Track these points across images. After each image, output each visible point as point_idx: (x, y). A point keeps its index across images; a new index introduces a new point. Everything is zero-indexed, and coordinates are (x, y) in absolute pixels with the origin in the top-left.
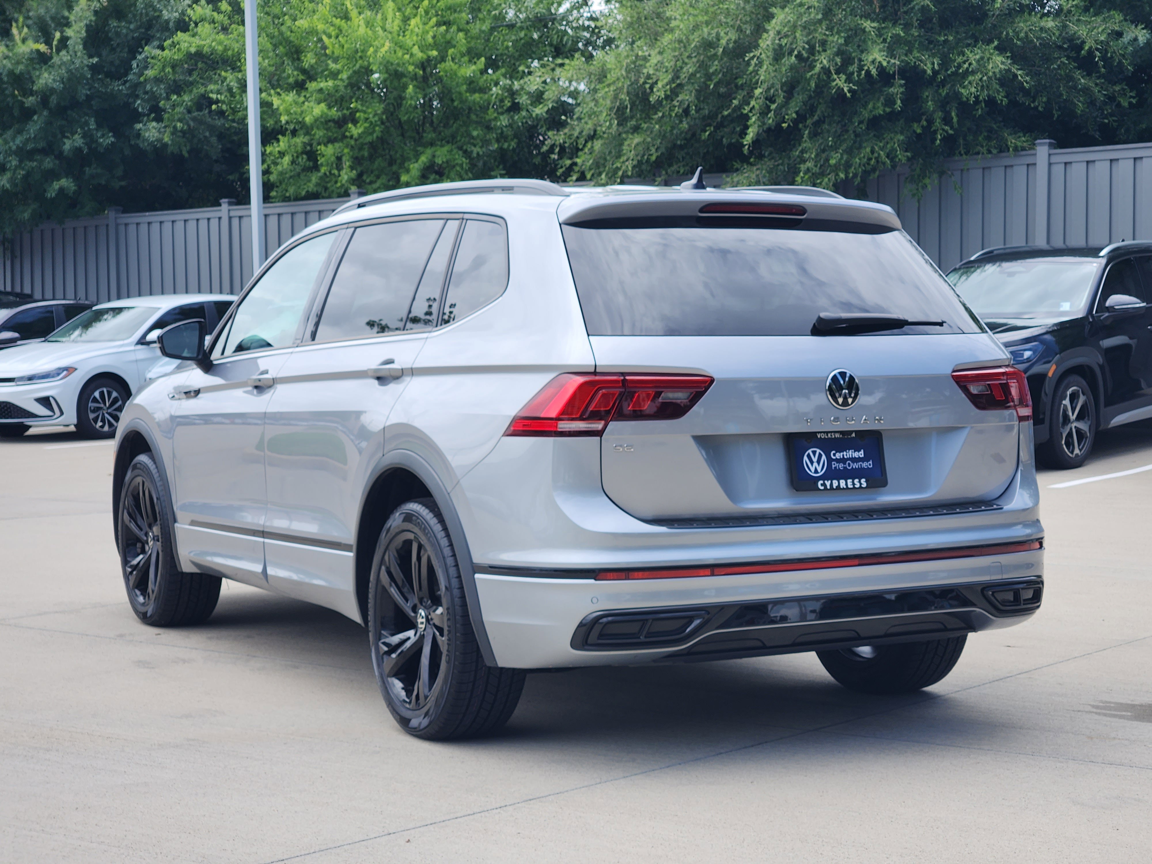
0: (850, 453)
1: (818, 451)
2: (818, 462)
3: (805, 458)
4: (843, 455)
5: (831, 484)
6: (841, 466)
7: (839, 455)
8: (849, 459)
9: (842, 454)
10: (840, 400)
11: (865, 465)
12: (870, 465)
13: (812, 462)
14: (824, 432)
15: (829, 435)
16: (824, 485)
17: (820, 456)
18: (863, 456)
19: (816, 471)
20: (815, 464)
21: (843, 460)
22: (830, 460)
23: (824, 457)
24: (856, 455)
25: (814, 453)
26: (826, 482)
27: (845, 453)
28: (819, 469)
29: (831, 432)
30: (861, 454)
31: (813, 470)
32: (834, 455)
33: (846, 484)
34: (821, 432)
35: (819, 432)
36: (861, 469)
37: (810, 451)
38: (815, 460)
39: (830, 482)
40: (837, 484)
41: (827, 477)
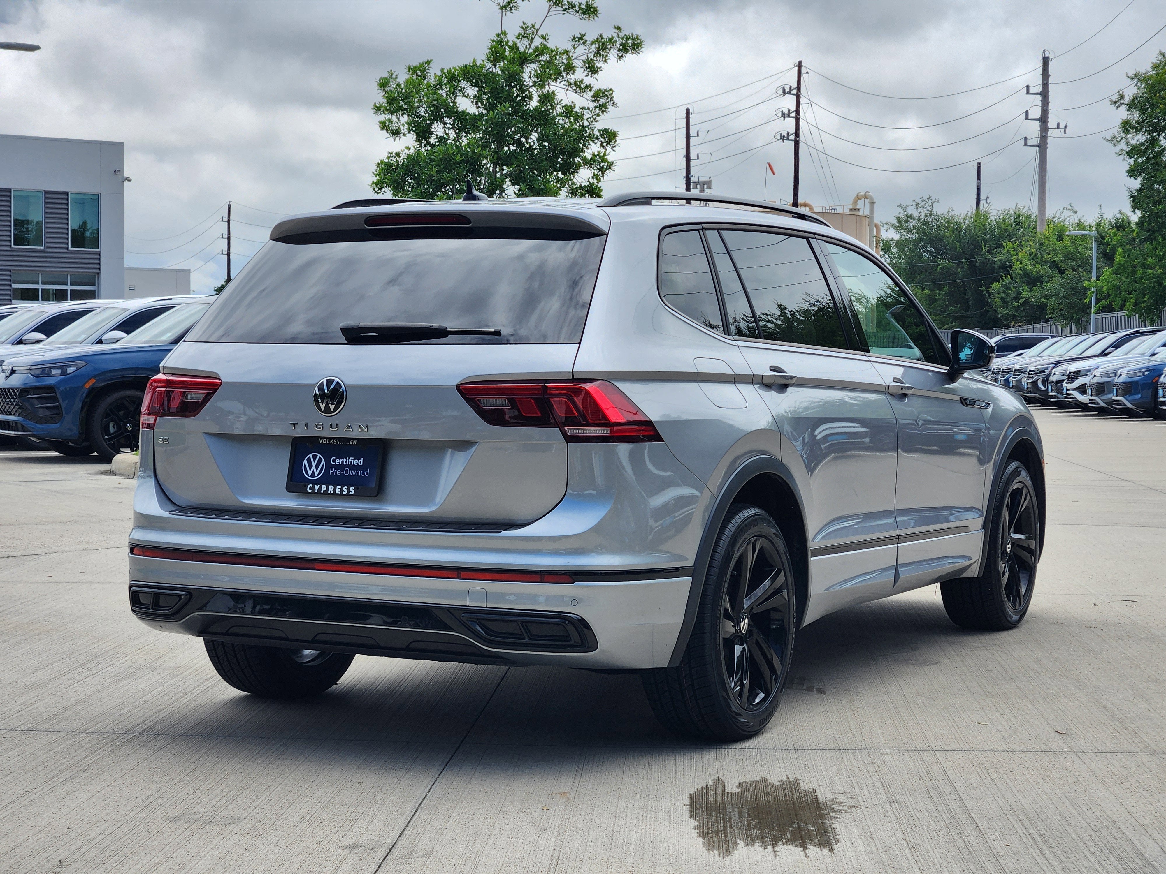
0: (350, 460)
1: (319, 455)
2: (317, 467)
3: (305, 461)
4: (343, 462)
5: (320, 489)
6: (338, 472)
7: (338, 462)
8: (347, 466)
9: (341, 460)
10: (323, 407)
11: (361, 473)
12: (367, 473)
13: (311, 466)
14: (327, 438)
15: (331, 441)
16: (313, 488)
17: (320, 460)
18: (362, 464)
19: (313, 475)
20: (314, 468)
21: (341, 467)
22: (328, 465)
23: (323, 462)
24: (355, 462)
25: (315, 457)
26: (315, 486)
27: (345, 460)
28: (316, 473)
29: (334, 438)
30: (361, 462)
31: (310, 473)
32: (334, 461)
33: (335, 490)
34: (323, 438)
35: (321, 438)
36: (358, 476)
37: (311, 455)
38: (314, 464)
39: (319, 486)
40: (325, 489)
41: (320, 482)
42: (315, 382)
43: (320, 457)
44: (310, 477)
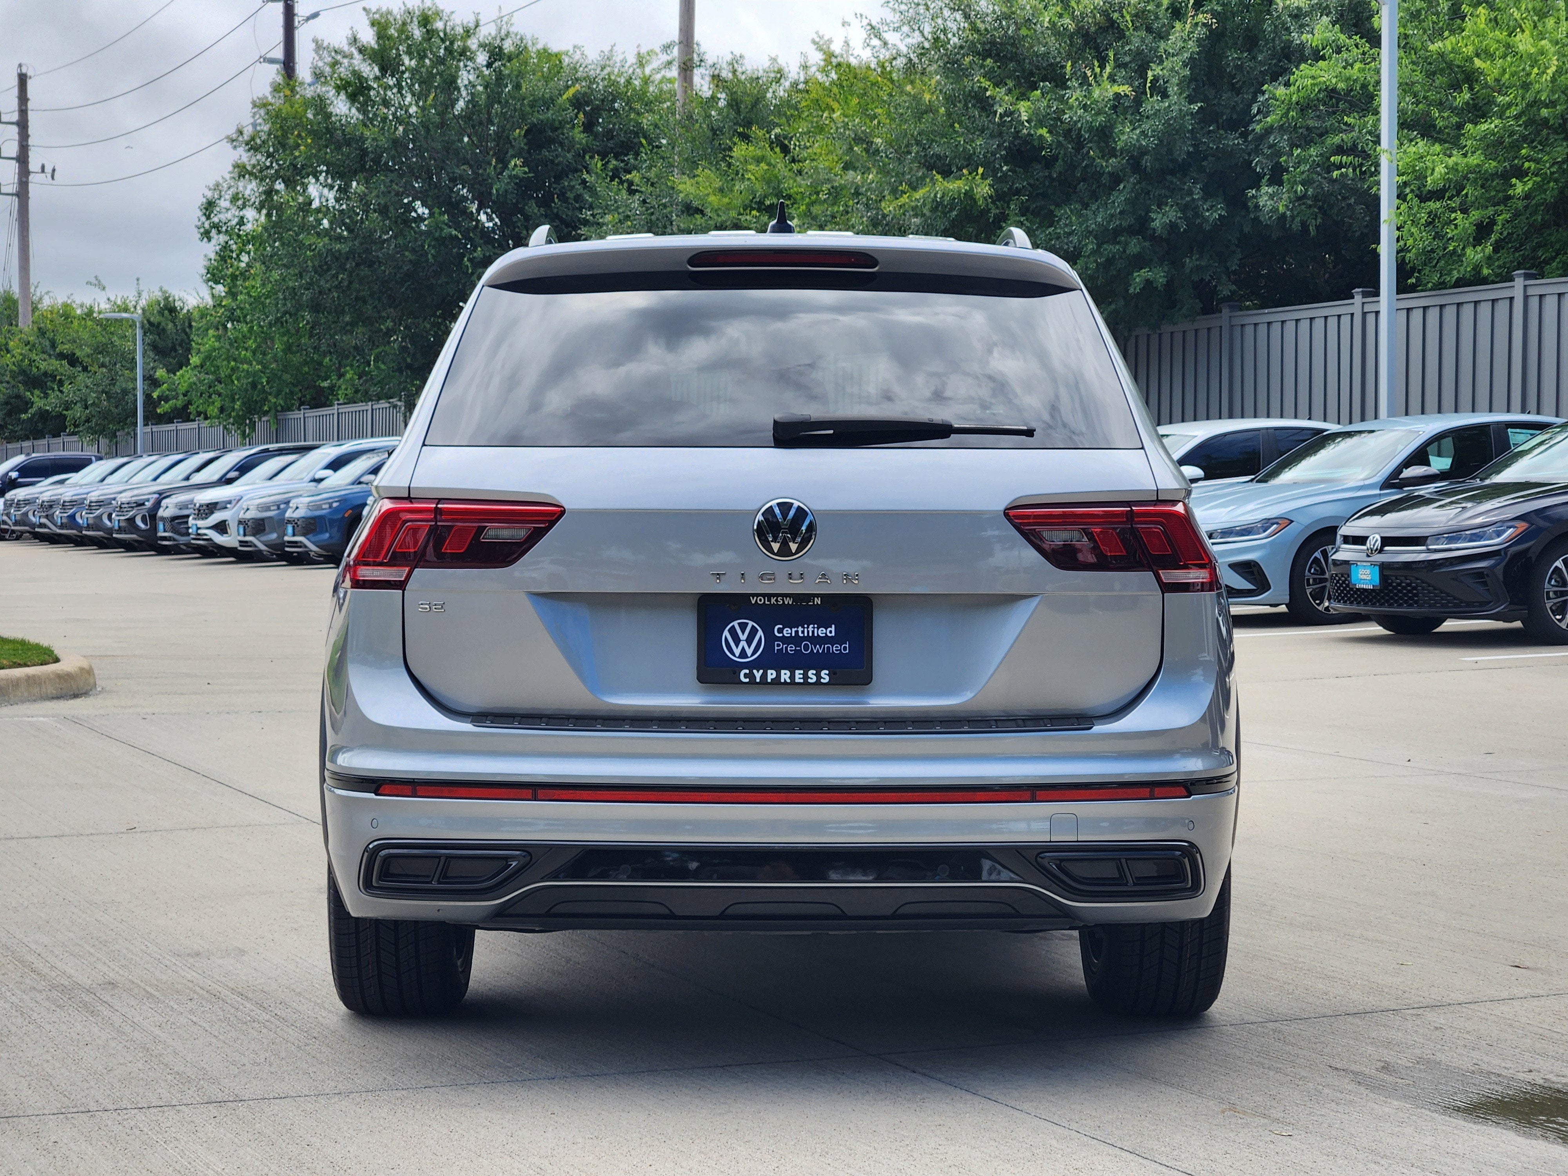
0: (811, 629)
1: (751, 623)
2: (749, 641)
3: (726, 633)
4: (797, 632)
5: (764, 676)
6: (791, 648)
7: (787, 632)
8: (807, 638)
9: (794, 630)
10: (776, 546)
11: (835, 649)
12: (845, 649)
13: (737, 641)
14: (764, 595)
15: (773, 600)
16: (750, 676)
17: (754, 631)
18: (833, 634)
19: (743, 654)
20: (743, 644)
21: (796, 640)
22: (770, 638)
23: (760, 633)
24: (821, 632)
25: (743, 627)
26: (755, 671)
27: (800, 629)
28: (749, 652)
29: (777, 595)
30: (831, 631)
31: (737, 652)
32: (780, 631)
33: (792, 677)
34: (758, 595)
35: (753, 595)
36: (828, 654)
37: (735, 623)
38: (743, 637)
39: (761, 671)
40: (774, 676)
41: (760, 663)
42: (756, 507)
43: (753, 626)
44: (739, 657)
